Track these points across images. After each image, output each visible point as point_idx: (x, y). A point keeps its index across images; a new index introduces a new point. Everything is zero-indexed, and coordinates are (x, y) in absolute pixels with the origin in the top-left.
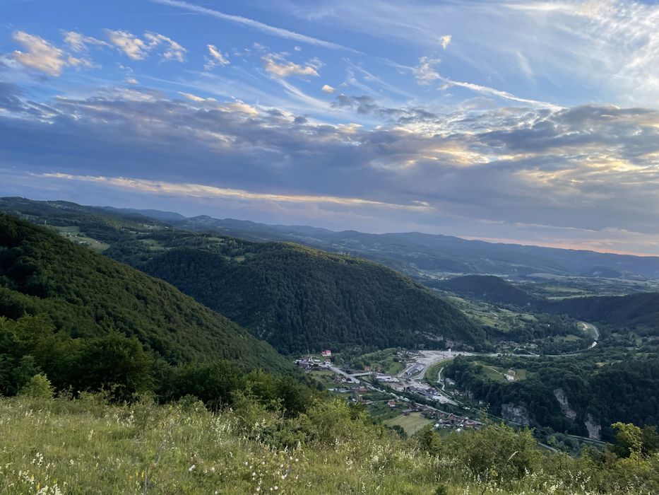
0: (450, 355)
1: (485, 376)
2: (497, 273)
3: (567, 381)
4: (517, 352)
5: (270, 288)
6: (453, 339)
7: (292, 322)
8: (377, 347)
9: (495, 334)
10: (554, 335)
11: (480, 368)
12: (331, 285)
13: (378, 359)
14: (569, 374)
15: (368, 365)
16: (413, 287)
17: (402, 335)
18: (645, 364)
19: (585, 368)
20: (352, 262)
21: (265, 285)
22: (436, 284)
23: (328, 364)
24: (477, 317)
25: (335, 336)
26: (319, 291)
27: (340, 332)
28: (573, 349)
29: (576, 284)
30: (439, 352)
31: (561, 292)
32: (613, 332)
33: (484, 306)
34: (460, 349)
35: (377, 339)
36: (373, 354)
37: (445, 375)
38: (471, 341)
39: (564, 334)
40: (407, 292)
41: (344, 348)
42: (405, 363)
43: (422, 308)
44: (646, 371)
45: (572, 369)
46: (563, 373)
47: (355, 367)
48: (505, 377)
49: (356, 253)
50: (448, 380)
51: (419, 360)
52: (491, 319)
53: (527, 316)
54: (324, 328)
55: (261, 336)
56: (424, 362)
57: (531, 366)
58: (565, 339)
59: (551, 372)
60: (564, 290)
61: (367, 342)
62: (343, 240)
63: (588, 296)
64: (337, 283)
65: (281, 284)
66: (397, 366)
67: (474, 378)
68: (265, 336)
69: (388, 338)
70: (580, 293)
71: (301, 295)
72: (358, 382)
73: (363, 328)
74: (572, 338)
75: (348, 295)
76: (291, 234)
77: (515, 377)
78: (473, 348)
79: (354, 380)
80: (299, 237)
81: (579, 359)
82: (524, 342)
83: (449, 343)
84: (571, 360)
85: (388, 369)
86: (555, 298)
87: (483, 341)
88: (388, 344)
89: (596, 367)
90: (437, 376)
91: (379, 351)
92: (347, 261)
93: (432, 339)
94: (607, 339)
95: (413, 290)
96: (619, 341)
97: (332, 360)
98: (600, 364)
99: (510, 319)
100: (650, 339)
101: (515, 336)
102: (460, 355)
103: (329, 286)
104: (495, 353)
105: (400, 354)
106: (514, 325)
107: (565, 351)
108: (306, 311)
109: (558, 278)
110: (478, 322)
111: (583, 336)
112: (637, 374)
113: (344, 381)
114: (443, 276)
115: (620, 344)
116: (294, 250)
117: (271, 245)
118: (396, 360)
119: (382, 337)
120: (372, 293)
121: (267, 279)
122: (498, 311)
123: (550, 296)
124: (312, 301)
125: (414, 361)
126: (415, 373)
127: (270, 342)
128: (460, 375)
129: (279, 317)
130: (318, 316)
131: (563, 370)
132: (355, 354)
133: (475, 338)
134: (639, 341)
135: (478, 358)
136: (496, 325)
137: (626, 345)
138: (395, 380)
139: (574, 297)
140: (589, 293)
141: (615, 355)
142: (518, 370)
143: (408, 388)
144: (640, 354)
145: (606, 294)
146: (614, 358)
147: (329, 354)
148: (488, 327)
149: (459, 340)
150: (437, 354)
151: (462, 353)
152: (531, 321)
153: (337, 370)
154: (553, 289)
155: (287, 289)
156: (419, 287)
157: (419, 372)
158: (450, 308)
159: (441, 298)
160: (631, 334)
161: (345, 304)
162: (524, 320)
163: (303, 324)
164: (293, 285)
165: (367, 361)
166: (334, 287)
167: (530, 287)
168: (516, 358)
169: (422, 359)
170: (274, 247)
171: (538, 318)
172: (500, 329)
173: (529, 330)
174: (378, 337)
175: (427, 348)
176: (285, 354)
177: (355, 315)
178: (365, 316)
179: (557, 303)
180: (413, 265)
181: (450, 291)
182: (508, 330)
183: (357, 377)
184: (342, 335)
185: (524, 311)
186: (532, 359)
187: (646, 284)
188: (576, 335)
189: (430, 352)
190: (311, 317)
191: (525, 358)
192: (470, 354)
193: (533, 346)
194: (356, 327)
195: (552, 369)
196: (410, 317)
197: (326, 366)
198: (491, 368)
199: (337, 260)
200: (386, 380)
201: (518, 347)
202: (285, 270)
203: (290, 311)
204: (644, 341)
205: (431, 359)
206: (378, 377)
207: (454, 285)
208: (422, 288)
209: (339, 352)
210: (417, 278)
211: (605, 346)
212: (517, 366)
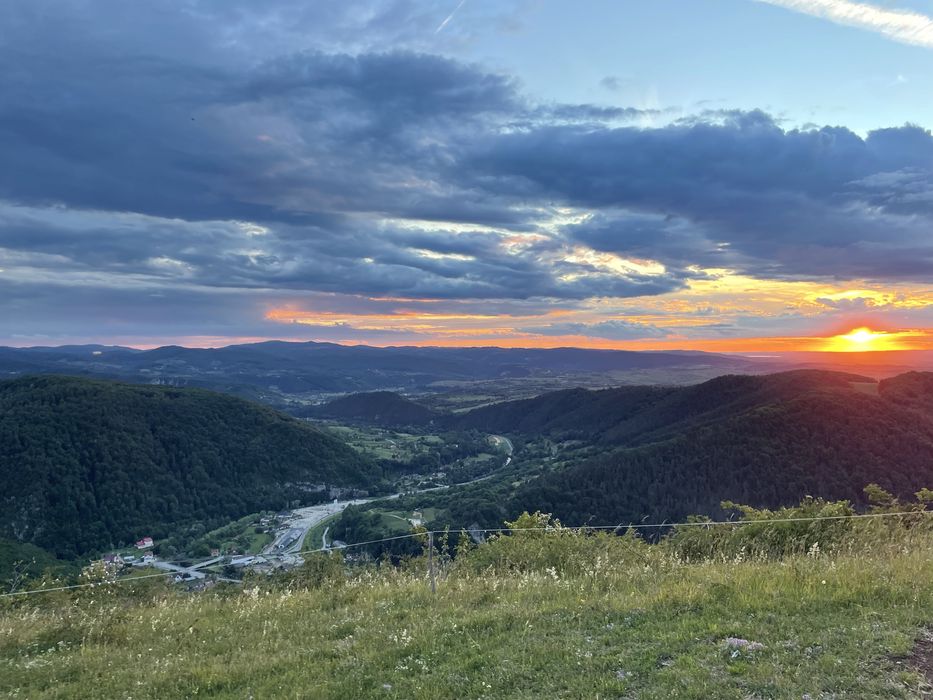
0: (336, 508)
1: (385, 527)
2: (390, 387)
3: (482, 512)
4: (423, 487)
5: (31, 454)
6: (339, 485)
7: (78, 506)
8: (228, 517)
9: (394, 467)
10: (464, 458)
11: (378, 517)
12: (143, 436)
13: (232, 535)
14: (484, 503)
15: (217, 547)
16: (277, 421)
17: (265, 493)
18: (562, 475)
19: (501, 492)
20: (176, 395)
21: (20, 451)
22: (310, 411)
23: (150, 559)
24: (368, 450)
25: (158, 514)
26: (123, 447)
27: (165, 506)
28: (486, 471)
29: (482, 390)
30: (321, 507)
31: (467, 402)
32: (527, 443)
33: (376, 433)
34: (350, 497)
35: (227, 505)
36: (225, 528)
37: (333, 537)
38: (363, 484)
39: (474, 454)
40: (269, 430)
41: (173, 530)
42: (274, 533)
43: (293, 449)
44: (564, 483)
45: (486, 497)
46: (478, 503)
47: (195, 554)
48: (410, 523)
49: (182, 381)
50: (336, 542)
51: (294, 524)
52: (387, 449)
53: (432, 439)
54: (138, 503)
55: (21, 537)
56: (301, 526)
57: (440, 501)
58: (477, 460)
59: (463, 505)
60: (471, 399)
61: (211, 514)
62: (158, 362)
63: (496, 403)
64: (153, 431)
65: (51, 445)
66: (261, 538)
67: (370, 532)
68: (28, 536)
69: (245, 501)
70: (488, 400)
71: (91, 459)
72: (201, 576)
73: (203, 493)
74: (484, 457)
75: (174, 446)
76: (63, 361)
77: (422, 520)
78: (367, 493)
79: (194, 575)
80: (79, 363)
81: (493, 482)
82: (430, 472)
83: (335, 491)
84: (484, 485)
85: (248, 546)
86: (461, 411)
87: (379, 480)
88: (245, 511)
89: (512, 489)
90: (321, 540)
91: (233, 524)
92: (168, 394)
93: (310, 490)
94: (522, 452)
95: (277, 426)
96: (534, 452)
97: (156, 551)
98: (517, 484)
99: (410, 445)
100: (566, 445)
101: (420, 466)
102: (350, 505)
103: (140, 438)
104: (396, 493)
105: (265, 521)
106: (417, 453)
107: (478, 475)
108: (102, 482)
109: (463, 384)
110: (372, 456)
111: (495, 453)
112: (555, 488)
113: (178, 579)
114: (318, 399)
115: (535, 456)
116: (73, 385)
117: (25, 382)
118: (259, 531)
119: (235, 501)
120: (215, 439)
121: (22, 440)
122: (395, 437)
123: (455, 409)
124: (111, 464)
125: (287, 527)
126: (289, 545)
127: (39, 543)
128: (352, 532)
129: (53, 500)
130: (125, 486)
131: (477, 499)
132: (193, 534)
133: (368, 478)
134: (554, 449)
135: (375, 505)
136: (394, 457)
137: (542, 456)
138: (261, 559)
139: (481, 406)
140: (497, 399)
141: (531, 470)
142: (424, 510)
143: (281, 567)
144: (556, 464)
145: (516, 398)
146: (530, 474)
147: (149, 543)
148: (385, 461)
149: (347, 485)
150: (317, 510)
151: (353, 502)
152: (436, 444)
153: (166, 565)
154: (458, 399)
155: (63, 451)
156: (286, 420)
157: (295, 541)
158: (332, 443)
159: (319, 430)
160: (546, 441)
161: (170, 462)
162: (427, 444)
163: (99, 506)
164: (73, 444)
165: (215, 541)
166: (150, 437)
167: (432, 401)
168: (422, 495)
169: (297, 522)
170: (32, 385)
171: (444, 439)
172: (399, 460)
173: (434, 455)
174: (228, 502)
175: (304, 504)
176: (70, 558)
177: (189, 476)
178: (207, 475)
179: (464, 416)
180: (274, 388)
181: (331, 419)
182: (409, 460)
183: (198, 570)
184: (170, 509)
185: (427, 432)
186: (441, 493)
187: (556, 381)
188: (489, 453)
189: (308, 509)
190: (113, 491)
191: (431, 492)
192: (364, 502)
193: (440, 475)
194: (192, 493)
195: (465, 501)
196: (276, 466)
197: (146, 563)
198: (393, 514)
199: (151, 395)
200: (247, 563)
201: (422, 480)
202: (58, 421)
203: (73, 487)
204: (559, 448)
205: (311, 517)
206: (234, 562)
207: (335, 410)
208: (292, 420)
209: (167, 537)
210: (280, 407)
211: (519, 461)
212: (422, 505)
